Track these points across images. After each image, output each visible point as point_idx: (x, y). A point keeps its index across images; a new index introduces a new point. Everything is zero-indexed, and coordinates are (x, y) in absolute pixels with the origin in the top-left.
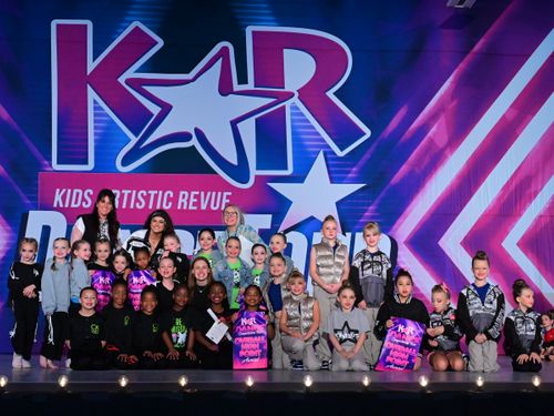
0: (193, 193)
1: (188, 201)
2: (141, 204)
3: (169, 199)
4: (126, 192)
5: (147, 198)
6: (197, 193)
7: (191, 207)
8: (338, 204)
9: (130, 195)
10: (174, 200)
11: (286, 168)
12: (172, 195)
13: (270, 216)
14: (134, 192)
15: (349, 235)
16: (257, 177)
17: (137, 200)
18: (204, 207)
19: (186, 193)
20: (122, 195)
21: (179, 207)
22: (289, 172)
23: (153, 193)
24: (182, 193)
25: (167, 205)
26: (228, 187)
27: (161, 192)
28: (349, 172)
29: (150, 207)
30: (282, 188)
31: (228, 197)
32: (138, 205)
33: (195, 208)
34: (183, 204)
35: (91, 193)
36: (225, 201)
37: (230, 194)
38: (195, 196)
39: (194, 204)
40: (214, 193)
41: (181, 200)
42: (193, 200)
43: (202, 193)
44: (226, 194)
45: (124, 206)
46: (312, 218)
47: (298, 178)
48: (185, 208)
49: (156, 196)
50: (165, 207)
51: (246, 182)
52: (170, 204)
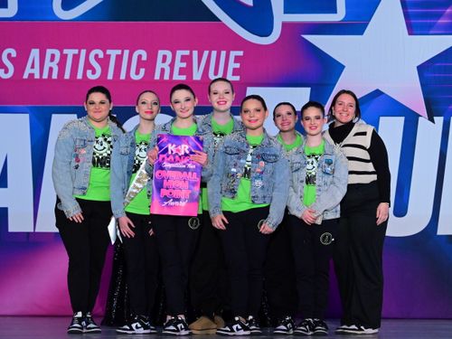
0: (180, 53)
1: (172, 66)
2: (94, 72)
3: (140, 64)
4: (70, 53)
5: (104, 62)
6: (187, 53)
7: (177, 77)
8: (420, 68)
9: (76, 58)
10: (149, 65)
11: (335, 11)
12: (144, 58)
13: (309, 89)
14: (83, 52)
15: (439, 120)
16: (285, 25)
17: (88, 66)
18: (197, 76)
19: (169, 54)
20: (64, 58)
21: (157, 77)
22: (340, 15)
23: (113, 53)
24: (161, 53)
25: (137, 73)
26: (238, 43)
27: (127, 52)
28: (439, 16)
29: (110, 76)
30: (326, 43)
31: (237, 59)
32: (89, 72)
33: (183, 78)
34: (163, 70)
35: (14, 54)
36: (233, 65)
37: (240, 53)
38: (184, 59)
39: (182, 71)
40: (214, 53)
41: (159, 65)
42: (179, 65)
43: (195, 53)
44: (233, 54)
45: (67, 76)
46: (378, 93)
47: (354, 25)
48: (166, 77)
49: (119, 58)
50: (134, 76)
51: (267, 34)
52: (142, 71)
